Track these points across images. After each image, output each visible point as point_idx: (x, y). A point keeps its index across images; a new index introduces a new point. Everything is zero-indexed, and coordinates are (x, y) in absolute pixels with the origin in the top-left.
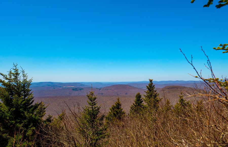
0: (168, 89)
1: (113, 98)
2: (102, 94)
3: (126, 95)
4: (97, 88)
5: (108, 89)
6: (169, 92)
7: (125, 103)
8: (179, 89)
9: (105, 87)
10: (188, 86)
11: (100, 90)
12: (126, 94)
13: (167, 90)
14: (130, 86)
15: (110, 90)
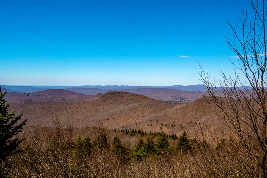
0: (110, 94)
1: (44, 106)
2: (31, 101)
3: (63, 102)
4: (24, 94)
5: (40, 95)
6: (110, 98)
7: (60, 111)
8: (121, 95)
9: (35, 92)
10: (130, 92)
11: (28, 96)
12: (63, 100)
13: (109, 96)
14: (68, 91)
15: (42, 95)
